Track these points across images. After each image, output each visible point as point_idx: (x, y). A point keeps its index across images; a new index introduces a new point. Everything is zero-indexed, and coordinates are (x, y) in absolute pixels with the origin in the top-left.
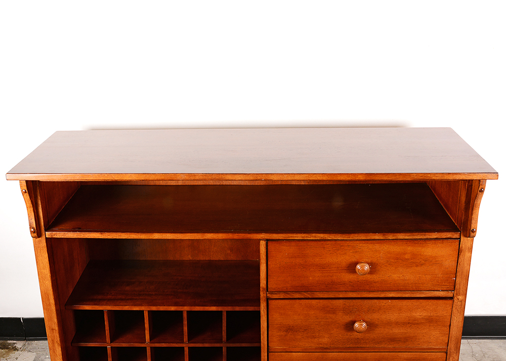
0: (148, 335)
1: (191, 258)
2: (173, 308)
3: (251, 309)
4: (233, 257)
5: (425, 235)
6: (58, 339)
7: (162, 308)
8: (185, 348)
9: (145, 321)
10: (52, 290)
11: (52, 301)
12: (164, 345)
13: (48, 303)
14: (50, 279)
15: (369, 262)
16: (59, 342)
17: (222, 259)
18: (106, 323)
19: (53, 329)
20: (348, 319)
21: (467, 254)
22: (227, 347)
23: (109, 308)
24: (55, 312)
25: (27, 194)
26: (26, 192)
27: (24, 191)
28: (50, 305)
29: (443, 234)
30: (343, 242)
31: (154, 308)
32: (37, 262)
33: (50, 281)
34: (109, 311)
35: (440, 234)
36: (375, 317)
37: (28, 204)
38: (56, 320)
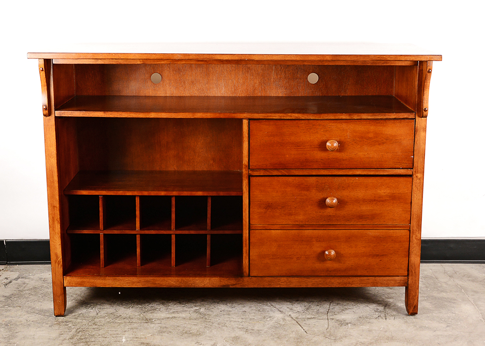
0: (139, 222)
1: (176, 169)
2: (163, 193)
3: (233, 194)
4: (215, 168)
5: (385, 115)
6: (59, 217)
7: (153, 193)
8: (172, 235)
9: (137, 208)
10: (56, 167)
11: (56, 178)
12: (153, 232)
13: (52, 181)
14: (55, 156)
15: (338, 140)
16: (59, 220)
17: (205, 169)
18: (101, 209)
19: (54, 207)
20: (320, 196)
21: (422, 134)
22: (211, 235)
23: (104, 193)
24: (57, 189)
25: (44, 72)
26: (43, 70)
27: (41, 69)
28: (53, 182)
29: (400, 114)
30: (315, 122)
31: (146, 193)
32: (45, 140)
33: (56, 158)
34: (104, 196)
35: (398, 114)
36: (345, 194)
37: (43, 83)
38: (57, 197)
